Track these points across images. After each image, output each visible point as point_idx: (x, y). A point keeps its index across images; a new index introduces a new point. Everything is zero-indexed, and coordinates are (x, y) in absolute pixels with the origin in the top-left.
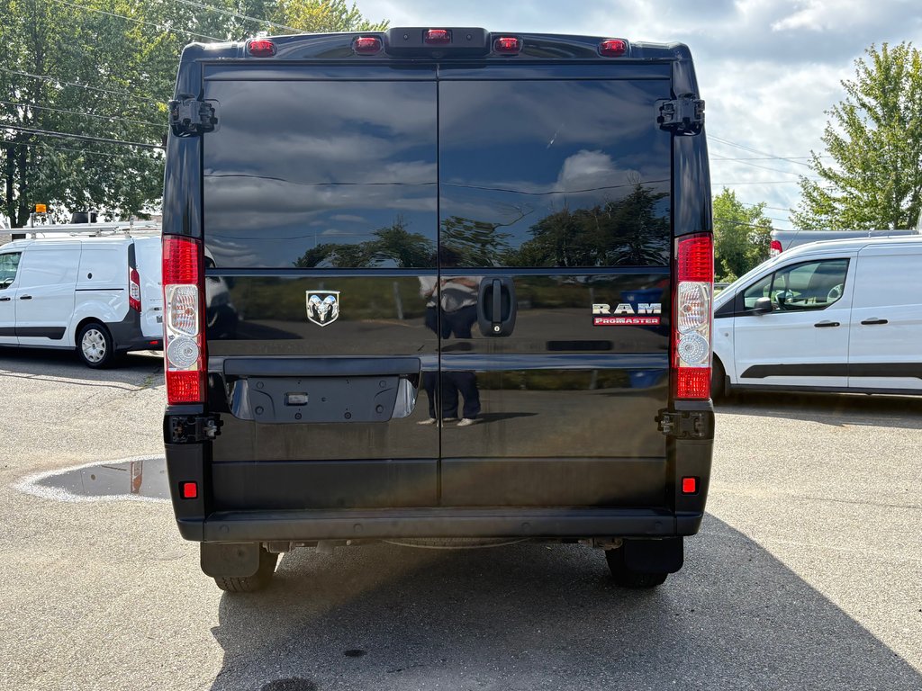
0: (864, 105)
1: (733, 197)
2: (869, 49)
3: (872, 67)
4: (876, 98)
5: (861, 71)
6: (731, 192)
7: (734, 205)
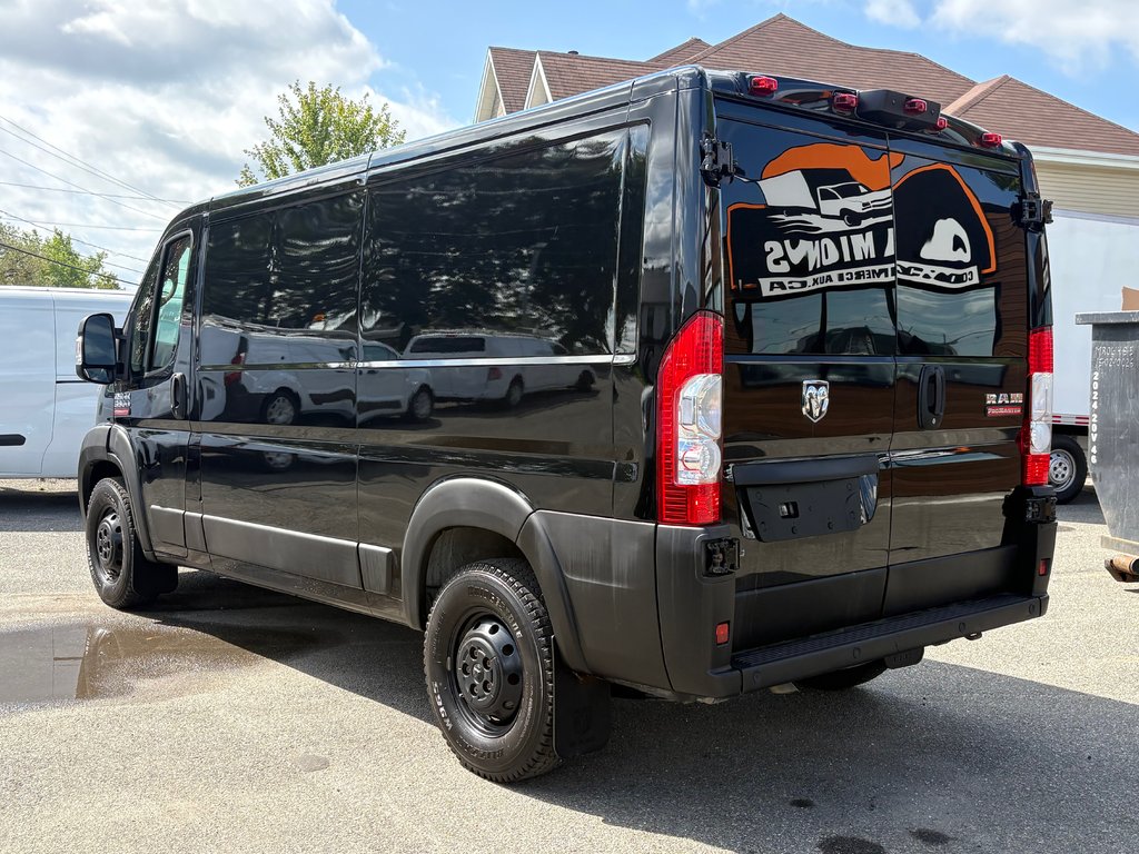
0: (291, 151)
1: (69, 243)
2: (293, 85)
3: (297, 106)
4: (303, 144)
5: (286, 110)
6: (65, 236)
7: (70, 254)
